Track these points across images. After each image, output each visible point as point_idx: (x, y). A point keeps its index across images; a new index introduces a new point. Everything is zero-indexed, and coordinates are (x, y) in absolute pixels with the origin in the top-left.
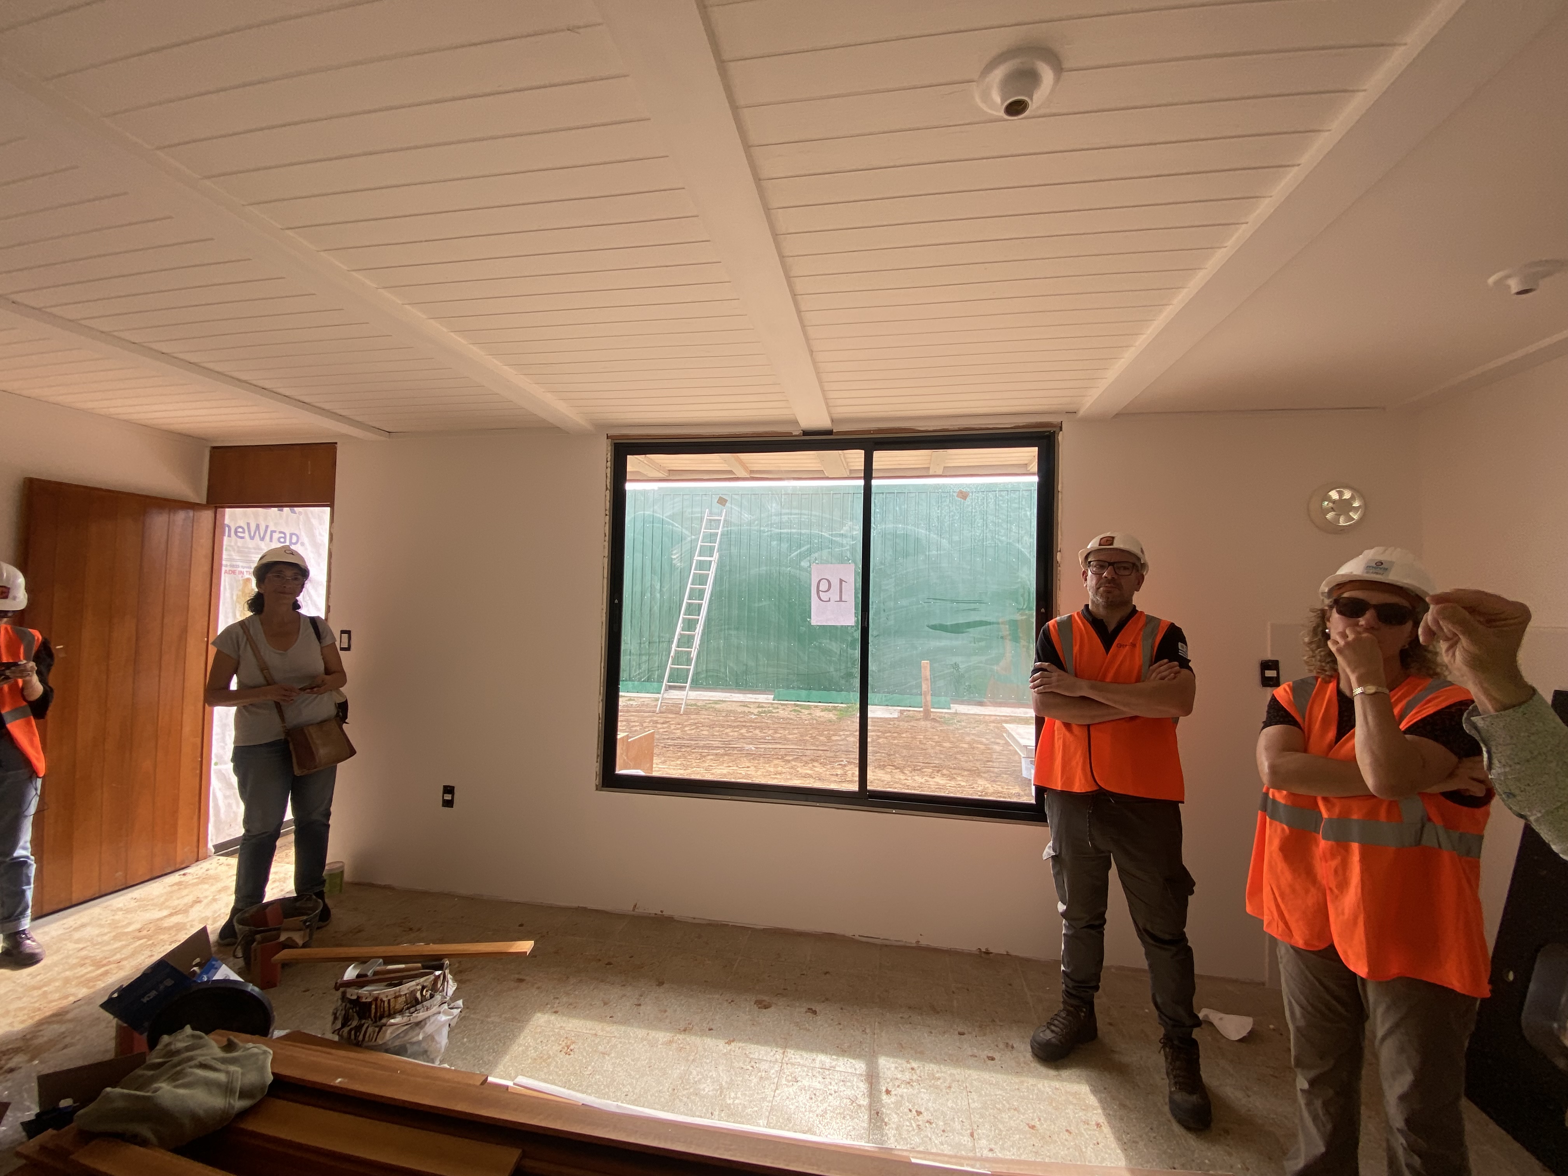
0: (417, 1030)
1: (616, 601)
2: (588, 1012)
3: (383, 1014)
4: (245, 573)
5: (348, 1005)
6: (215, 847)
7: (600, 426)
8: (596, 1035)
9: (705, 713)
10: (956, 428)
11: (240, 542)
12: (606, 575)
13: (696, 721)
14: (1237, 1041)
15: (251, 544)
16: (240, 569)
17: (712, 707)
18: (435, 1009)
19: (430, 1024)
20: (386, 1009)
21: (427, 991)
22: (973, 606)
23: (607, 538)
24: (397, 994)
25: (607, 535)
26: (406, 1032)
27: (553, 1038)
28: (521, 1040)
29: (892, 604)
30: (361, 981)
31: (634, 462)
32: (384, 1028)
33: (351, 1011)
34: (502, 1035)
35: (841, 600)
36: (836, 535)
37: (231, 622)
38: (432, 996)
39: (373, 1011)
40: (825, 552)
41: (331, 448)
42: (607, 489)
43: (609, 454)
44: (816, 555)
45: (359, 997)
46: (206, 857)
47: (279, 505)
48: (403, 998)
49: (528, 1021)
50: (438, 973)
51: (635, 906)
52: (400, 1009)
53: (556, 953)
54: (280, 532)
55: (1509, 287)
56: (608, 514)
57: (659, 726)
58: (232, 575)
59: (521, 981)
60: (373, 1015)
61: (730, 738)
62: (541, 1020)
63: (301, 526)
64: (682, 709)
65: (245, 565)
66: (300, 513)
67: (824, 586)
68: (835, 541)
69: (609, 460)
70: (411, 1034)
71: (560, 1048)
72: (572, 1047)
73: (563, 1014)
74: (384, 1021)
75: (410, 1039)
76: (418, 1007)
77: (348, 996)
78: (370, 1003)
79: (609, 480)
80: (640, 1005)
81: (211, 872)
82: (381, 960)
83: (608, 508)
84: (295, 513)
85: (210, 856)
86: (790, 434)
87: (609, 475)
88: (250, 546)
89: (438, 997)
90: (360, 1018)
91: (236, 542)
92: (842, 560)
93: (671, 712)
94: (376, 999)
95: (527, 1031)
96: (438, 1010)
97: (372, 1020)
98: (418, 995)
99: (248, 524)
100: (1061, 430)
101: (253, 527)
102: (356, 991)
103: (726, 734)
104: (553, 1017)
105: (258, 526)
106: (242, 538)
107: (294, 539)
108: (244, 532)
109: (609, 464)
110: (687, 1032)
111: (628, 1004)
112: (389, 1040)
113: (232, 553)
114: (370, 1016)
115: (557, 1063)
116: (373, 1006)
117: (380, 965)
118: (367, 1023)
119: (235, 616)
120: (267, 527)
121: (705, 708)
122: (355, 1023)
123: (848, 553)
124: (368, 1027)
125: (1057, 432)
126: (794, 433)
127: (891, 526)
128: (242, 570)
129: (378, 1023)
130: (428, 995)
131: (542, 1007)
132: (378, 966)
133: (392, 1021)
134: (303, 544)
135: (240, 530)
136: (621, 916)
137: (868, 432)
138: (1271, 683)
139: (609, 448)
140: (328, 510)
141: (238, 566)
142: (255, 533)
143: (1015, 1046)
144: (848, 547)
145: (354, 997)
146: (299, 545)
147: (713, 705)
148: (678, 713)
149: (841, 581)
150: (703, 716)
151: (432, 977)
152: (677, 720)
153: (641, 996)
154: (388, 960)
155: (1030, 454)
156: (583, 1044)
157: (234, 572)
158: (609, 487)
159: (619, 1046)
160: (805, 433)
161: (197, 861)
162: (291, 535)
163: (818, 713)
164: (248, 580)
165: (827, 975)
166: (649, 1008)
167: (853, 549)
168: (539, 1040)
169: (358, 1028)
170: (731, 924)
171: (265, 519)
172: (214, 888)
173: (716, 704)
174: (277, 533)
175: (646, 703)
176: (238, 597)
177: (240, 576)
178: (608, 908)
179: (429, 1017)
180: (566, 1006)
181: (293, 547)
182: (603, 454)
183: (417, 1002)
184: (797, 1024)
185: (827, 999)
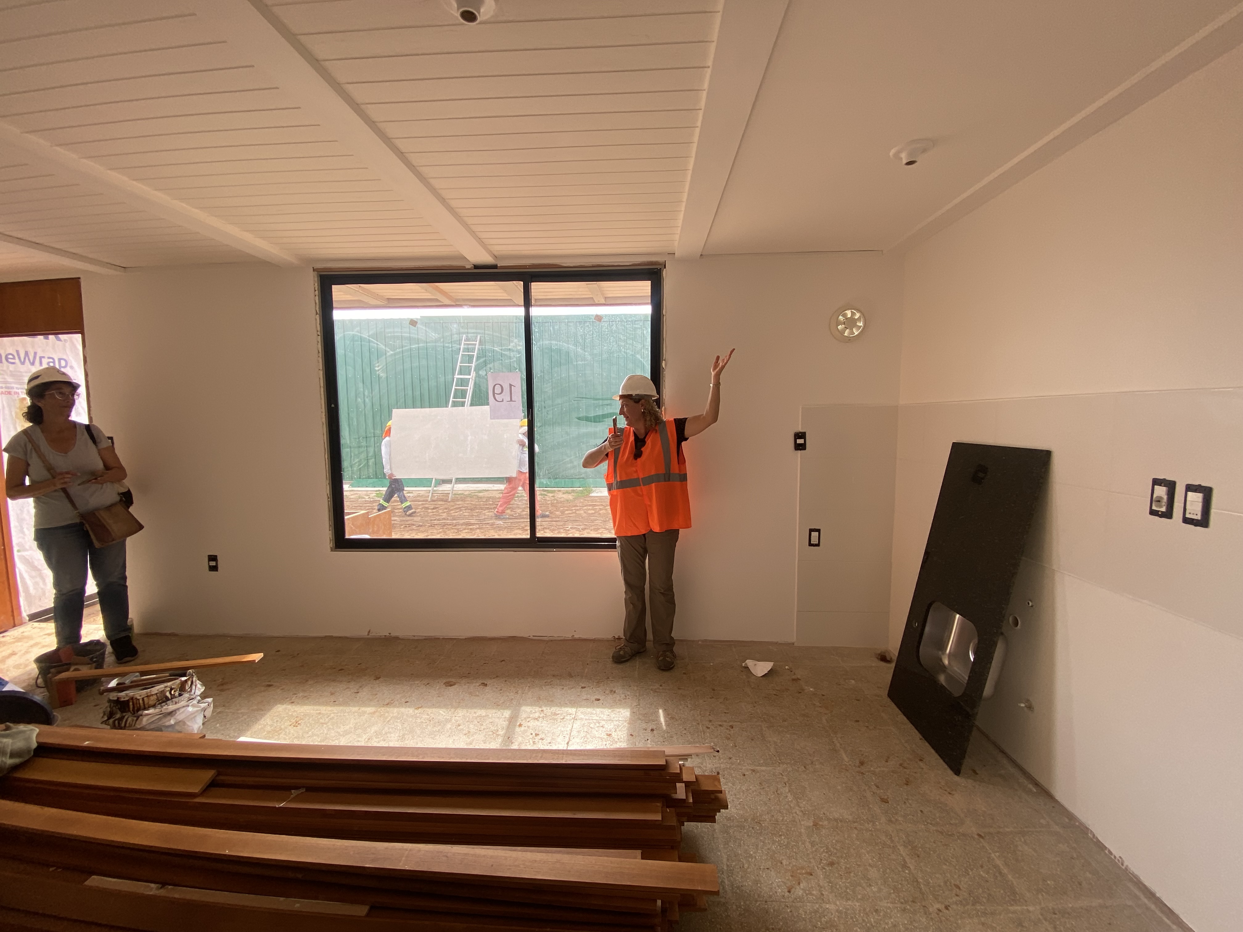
0: (169, 718)
1: (333, 406)
2: (317, 700)
3: (140, 708)
4: (20, 393)
5: (112, 705)
6: (28, 616)
7: (307, 261)
8: (320, 713)
9: (469, 499)
10: (590, 264)
11: (12, 367)
12: (322, 385)
13: (460, 506)
14: (761, 677)
15: (22, 368)
16: (15, 390)
17: (475, 495)
18: (183, 703)
19: (180, 714)
20: (142, 705)
21: (175, 691)
22: (606, 402)
23: (320, 355)
24: (149, 694)
25: (320, 351)
26: (160, 719)
27: (286, 718)
28: (262, 722)
29: (550, 402)
30: (120, 688)
31: (338, 292)
32: (141, 717)
33: (114, 708)
34: (248, 720)
35: (511, 400)
36: (505, 350)
37: (13, 433)
38: (180, 695)
39: (131, 707)
40: (497, 364)
41: (76, 282)
42: (317, 314)
43: (316, 284)
44: (491, 365)
45: (118, 698)
46: (22, 624)
47: (46, 334)
48: (155, 697)
49: (269, 710)
50: (184, 679)
51: (369, 632)
52: (153, 704)
53: (302, 666)
54: (49, 358)
55: (901, 159)
56: (319, 334)
57: (430, 511)
58: (9, 396)
59: (270, 686)
60: (131, 709)
61: (486, 517)
62: (280, 709)
63: (68, 352)
64: (450, 497)
65: (18, 386)
66: (65, 341)
67: (498, 390)
68: (504, 354)
69: (316, 289)
70: (164, 720)
71: (290, 723)
72: (300, 722)
73: (298, 703)
74: (140, 712)
75: (163, 723)
76: (168, 702)
77: (111, 698)
78: (128, 701)
79: (318, 307)
80: (358, 693)
81: (25, 634)
82: (138, 674)
83: (319, 329)
84: (59, 340)
85: (25, 623)
86: (464, 268)
87: (317, 301)
88: (22, 370)
89: (186, 695)
90: (122, 712)
91: (8, 367)
92: (510, 369)
93: (442, 500)
94: (132, 698)
95: (268, 715)
96: (186, 704)
97: (131, 713)
98: (168, 694)
99: (17, 352)
100: (665, 268)
101: (22, 356)
102: (116, 694)
103: (484, 514)
104: (289, 707)
105: (27, 354)
106: (13, 363)
107: (63, 363)
108: (14, 358)
109: (317, 292)
110: (388, 706)
111: (349, 693)
112: (146, 725)
113: (6, 377)
114: (129, 711)
115: (286, 732)
116: (131, 703)
117: (136, 676)
118: (127, 715)
119: (16, 428)
120: (35, 353)
121: (470, 496)
122: (118, 716)
123: (515, 363)
124: (128, 718)
125: (662, 269)
126: (468, 267)
127: (547, 342)
128: (17, 391)
129: (136, 715)
130: (177, 694)
131: (282, 701)
132: (135, 677)
133: (146, 712)
134: (72, 367)
135: (11, 356)
136: (358, 639)
137: (524, 267)
138: (801, 448)
139: (316, 279)
140: (79, 337)
141: (12, 388)
142: (25, 359)
143: (616, 691)
144: (515, 359)
145: (116, 699)
146: (68, 368)
147: (476, 494)
148: (446, 501)
149: (511, 385)
150: (468, 502)
151: (178, 681)
152: (446, 506)
153: (360, 687)
154: (143, 673)
155: (645, 287)
156: (309, 719)
157: (9, 393)
158: (318, 312)
159: (336, 718)
160: (476, 267)
161: (14, 626)
162: (60, 360)
163: (560, 495)
164: (24, 399)
165: (503, 662)
166: (365, 693)
167: (519, 360)
168: (275, 721)
169: (121, 719)
170: (441, 637)
171: (33, 347)
172: (28, 644)
173: (480, 492)
174: (46, 358)
175: (421, 495)
176: (16, 413)
177: (16, 396)
178: (348, 635)
179: (178, 709)
180: (301, 698)
181: (62, 370)
182: (312, 285)
183: (167, 699)
184: (470, 693)
185: (497, 677)
